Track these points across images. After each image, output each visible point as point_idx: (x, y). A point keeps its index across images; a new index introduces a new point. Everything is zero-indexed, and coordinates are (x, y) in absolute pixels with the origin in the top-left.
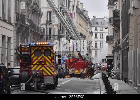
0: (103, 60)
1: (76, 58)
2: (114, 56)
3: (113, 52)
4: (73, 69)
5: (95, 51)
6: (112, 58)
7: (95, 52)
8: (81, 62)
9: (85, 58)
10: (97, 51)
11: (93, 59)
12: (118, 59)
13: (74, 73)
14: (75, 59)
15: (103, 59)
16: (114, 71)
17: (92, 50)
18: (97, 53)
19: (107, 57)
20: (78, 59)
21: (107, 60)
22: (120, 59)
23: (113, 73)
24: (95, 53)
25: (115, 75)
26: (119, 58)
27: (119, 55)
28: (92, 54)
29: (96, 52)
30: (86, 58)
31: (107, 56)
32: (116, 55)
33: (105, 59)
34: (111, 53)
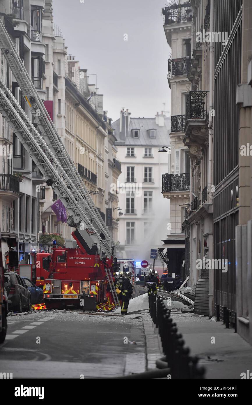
0: (154, 253)
1: (67, 247)
2: (187, 239)
3: (186, 226)
4: (58, 283)
5: (128, 224)
6: (183, 246)
7: (126, 227)
8: (81, 260)
9: (95, 247)
10: (133, 224)
11: (122, 248)
12: (203, 248)
13: (58, 296)
14: (63, 251)
15: (152, 250)
16: (188, 288)
17: (118, 220)
18: (133, 230)
19: (166, 242)
20: (71, 251)
21: (165, 251)
22: (207, 250)
23: (186, 294)
24: (128, 230)
25: (192, 302)
26: (206, 245)
27: (207, 236)
28: (118, 233)
29: (130, 227)
30: (99, 248)
31: (166, 238)
32: (194, 234)
33: (161, 250)
34: (179, 231)
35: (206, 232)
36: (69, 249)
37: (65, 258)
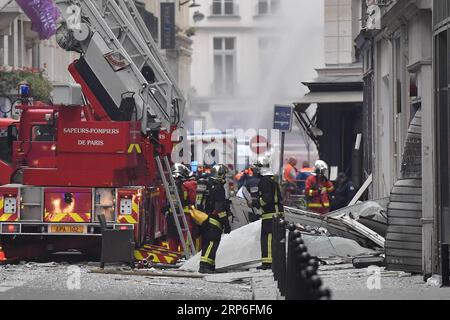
0: (281, 117)
1: (57, 101)
2: (368, 78)
3: (366, 44)
4: (35, 195)
5: (217, 43)
6: (358, 98)
7: (211, 51)
8: (95, 136)
9: (129, 103)
10: (230, 43)
11: (203, 106)
12: (408, 101)
13: (36, 228)
14: (48, 113)
15: (278, 109)
16: (369, 204)
17: (191, 32)
18: (230, 58)
19: (315, 88)
20: (68, 113)
21: (312, 111)
22: (417, 106)
23: (366, 220)
24: (217, 58)
25: (380, 240)
26: (414, 91)
27: (416, 69)
28: (192, 67)
29: (224, 51)
30: (139, 102)
31: (313, 77)
32: (386, 66)
33: (301, 108)
34: (346, 57)
35: (415, 57)
36: (62, 108)
37: (51, 129)
